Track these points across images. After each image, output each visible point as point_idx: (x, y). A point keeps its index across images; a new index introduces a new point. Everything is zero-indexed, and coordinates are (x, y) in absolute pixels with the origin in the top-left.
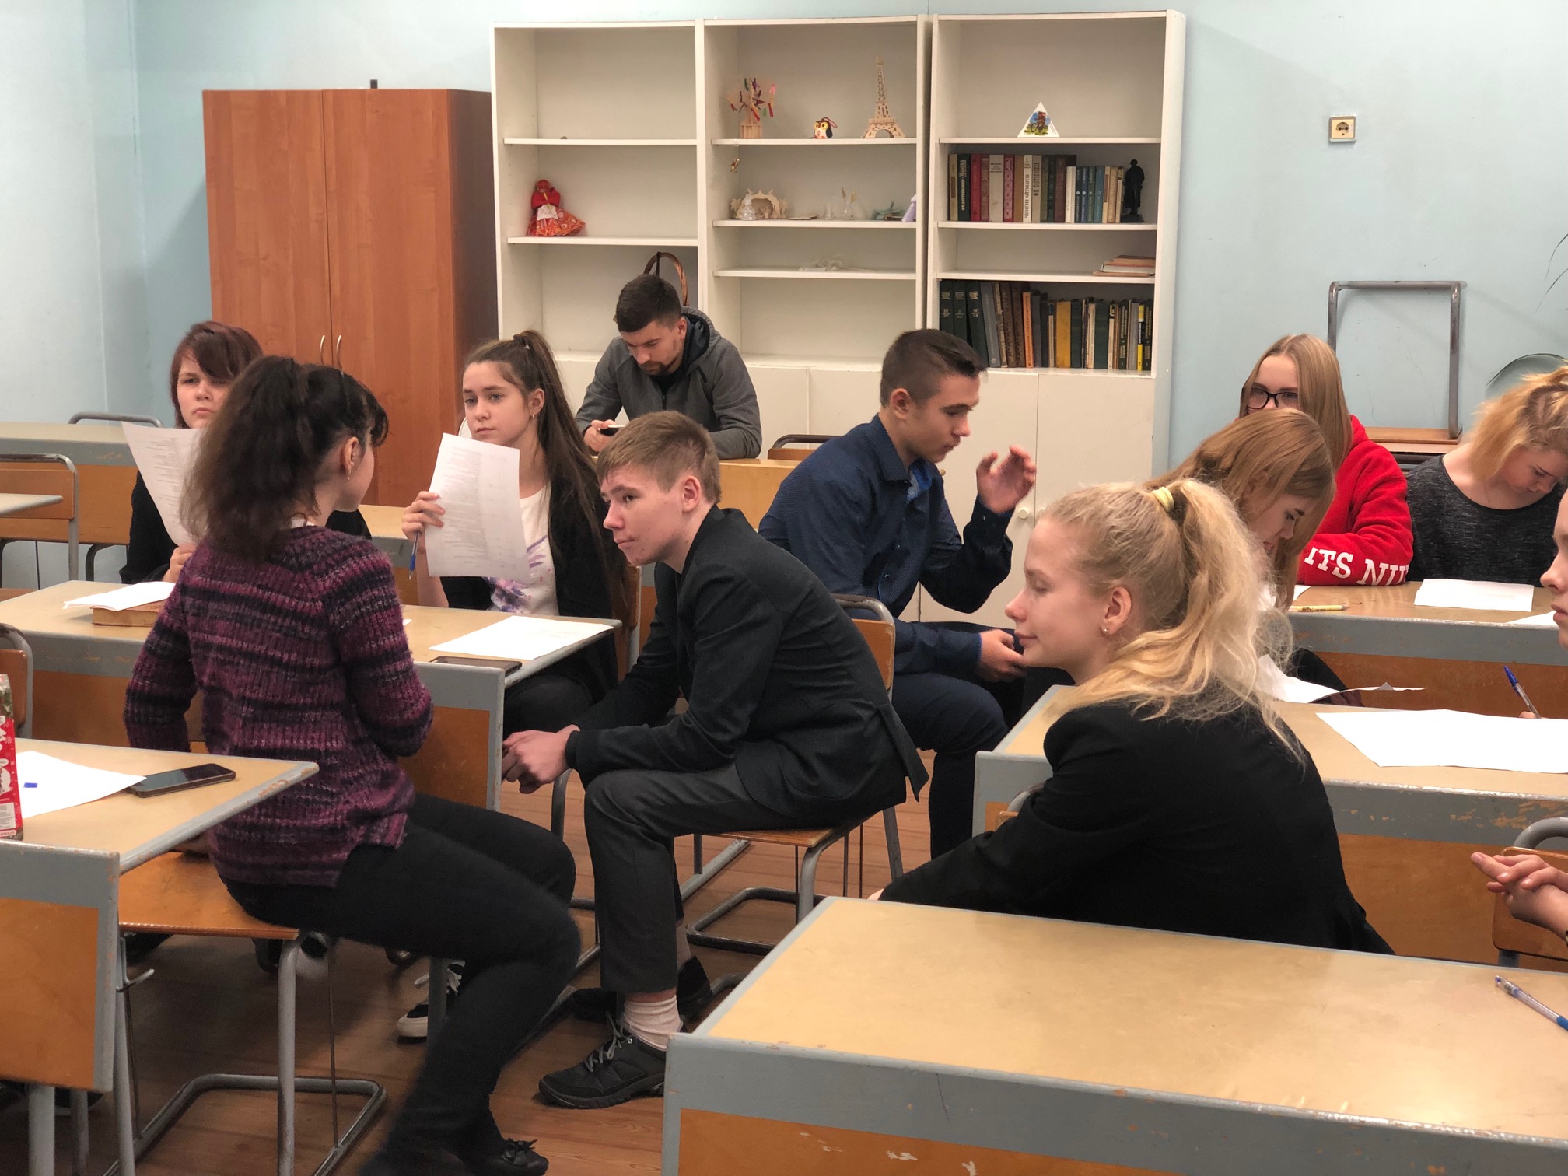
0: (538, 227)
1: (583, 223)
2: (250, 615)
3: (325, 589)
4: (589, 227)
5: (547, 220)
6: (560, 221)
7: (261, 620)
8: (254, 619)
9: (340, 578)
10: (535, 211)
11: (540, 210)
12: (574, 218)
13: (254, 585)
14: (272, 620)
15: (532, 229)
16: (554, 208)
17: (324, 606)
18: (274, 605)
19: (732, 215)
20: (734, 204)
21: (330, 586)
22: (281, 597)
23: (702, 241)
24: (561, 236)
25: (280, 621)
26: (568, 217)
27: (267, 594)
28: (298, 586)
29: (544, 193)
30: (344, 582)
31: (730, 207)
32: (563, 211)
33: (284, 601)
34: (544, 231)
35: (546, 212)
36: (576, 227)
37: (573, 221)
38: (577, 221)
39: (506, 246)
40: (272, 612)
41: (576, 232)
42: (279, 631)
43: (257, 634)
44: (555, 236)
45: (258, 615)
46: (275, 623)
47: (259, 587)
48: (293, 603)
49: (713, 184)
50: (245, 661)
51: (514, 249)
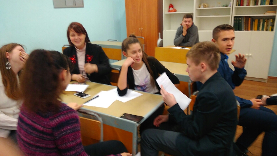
1: (176, 10)
3: (53, 125)
10: (169, 8)
15: (169, 11)
20: (200, 5)
23: (194, 12)
25: (38, 134)
28: (44, 123)
29: (171, 6)
30: (59, 123)
44: (172, 12)
51: (166, 14)
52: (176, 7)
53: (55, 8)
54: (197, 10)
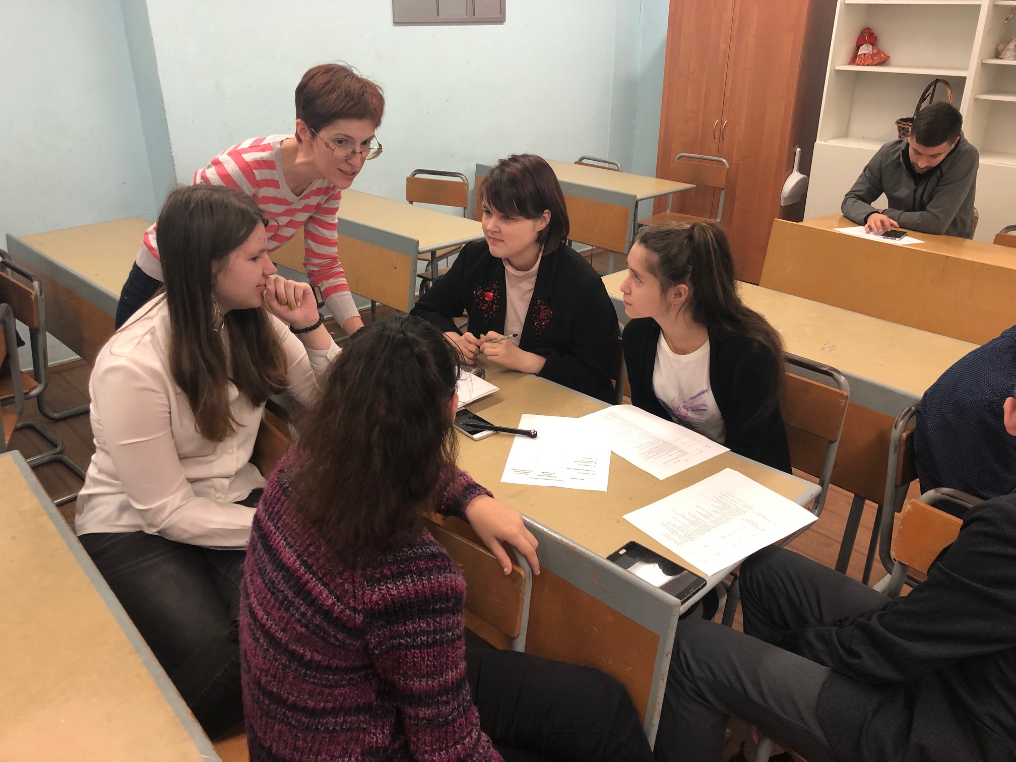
0: (858, 59)
1: (889, 57)
2: (283, 591)
3: (371, 602)
4: (893, 59)
5: (865, 54)
6: (873, 55)
7: (291, 603)
8: (286, 598)
9: (390, 595)
10: (858, 47)
11: (861, 48)
12: (883, 53)
13: (298, 557)
14: (303, 609)
15: (853, 60)
16: (871, 46)
17: (363, 622)
18: (309, 592)
19: (997, 55)
20: (1000, 48)
21: (377, 601)
22: (320, 587)
23: (971, 74)
24: (872, 65)
25: (309, 614)
26: (879, 52)
27: (308, 576)
28: (342, 584)
29: (867, 36)
30: (393, 602)
31: (997, 49)
32: (877, 48)
33: (321, 593)
34: (861, 62)
35: (865, 49)
36: (883, 59)
37: (882, 55)
38: (885, 55)
39: (833, 72)
40: (304, 599)
41: (882, 63)
42: (306, 626)
43: (283, 618)
44: (868, 65)
45: (290, 594)
46: (304, 615)
47: (304, 563)
48: (330, 601)
49: (988, 31)
50: (264, 641)
51: (839, 72)
52: (887, 45)
53: (396, 23)
54: (983, 65)
